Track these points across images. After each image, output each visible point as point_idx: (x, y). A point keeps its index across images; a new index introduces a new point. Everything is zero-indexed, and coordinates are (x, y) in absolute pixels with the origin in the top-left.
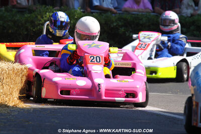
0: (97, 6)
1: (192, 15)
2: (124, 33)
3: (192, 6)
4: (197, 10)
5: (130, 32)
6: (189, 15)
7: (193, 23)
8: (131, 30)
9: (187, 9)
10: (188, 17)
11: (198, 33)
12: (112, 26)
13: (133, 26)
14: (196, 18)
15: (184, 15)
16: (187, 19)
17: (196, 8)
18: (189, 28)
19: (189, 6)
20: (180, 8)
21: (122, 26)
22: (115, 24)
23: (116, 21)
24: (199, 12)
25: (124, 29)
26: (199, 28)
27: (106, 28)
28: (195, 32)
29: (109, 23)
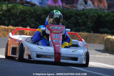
0: (29, 2)
1: (83, 10)
3: (83, 4)
4: (86, 7)
6: (82, 9)
7: (84, 14)
9: (81, 5)
10: (81, 10)
12: (38, 13)
14: (85, 11)
15: (79, 9)
16: (81, 12)
17: (86, 5)
18: (81, 17)
19: (81, 4)
21: (43, 14)
22: (39, 12)
23: (40, 11)
24: (87, 8)
25: (45, 16)
26: (87, 17)
27: (34, 15)
28: (85, 19)
29: (36, 12)
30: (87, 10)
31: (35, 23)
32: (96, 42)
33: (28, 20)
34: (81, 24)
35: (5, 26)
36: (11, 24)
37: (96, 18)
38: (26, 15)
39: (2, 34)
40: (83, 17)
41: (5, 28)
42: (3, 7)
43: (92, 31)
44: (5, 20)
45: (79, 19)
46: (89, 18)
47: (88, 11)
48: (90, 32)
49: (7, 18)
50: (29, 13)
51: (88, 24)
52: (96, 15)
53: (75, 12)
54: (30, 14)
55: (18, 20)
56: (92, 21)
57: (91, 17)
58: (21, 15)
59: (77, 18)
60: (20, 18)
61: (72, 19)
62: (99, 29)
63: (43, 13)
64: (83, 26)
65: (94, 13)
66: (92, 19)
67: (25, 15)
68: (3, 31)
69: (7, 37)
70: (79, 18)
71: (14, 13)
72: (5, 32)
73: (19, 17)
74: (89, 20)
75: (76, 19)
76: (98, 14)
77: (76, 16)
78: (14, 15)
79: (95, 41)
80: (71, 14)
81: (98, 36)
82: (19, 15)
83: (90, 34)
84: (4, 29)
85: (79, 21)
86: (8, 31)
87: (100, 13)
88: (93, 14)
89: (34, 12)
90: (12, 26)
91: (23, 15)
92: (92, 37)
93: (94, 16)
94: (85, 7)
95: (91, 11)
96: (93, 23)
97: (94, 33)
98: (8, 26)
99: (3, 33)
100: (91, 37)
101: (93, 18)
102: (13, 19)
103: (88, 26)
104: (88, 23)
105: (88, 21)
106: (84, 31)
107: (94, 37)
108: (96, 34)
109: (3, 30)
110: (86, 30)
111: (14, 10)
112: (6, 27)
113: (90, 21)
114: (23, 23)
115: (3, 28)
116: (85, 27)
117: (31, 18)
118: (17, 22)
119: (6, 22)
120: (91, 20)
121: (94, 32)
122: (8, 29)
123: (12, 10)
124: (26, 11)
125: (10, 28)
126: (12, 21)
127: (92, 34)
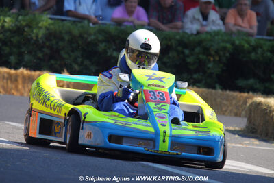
0: (70, 11)
1: (198, 33)
2: (105, 52)
3: (198, 20)
4: (206, 26)
5: (114, 50)
6: (195, 32)
7: (200, 43)
8: (114, 47)
9: (192, 22)
10: (192, 34)
11: (205, 57)
12: (89, 40)
13: (117, 42)
14: (203, 36)
15: (188, 31)
16: (191, 38)
17: (205, 23)
18: (193, 50)
19: (194, 19)
20: (182, 22)
21: (102, 42)
22: (93, 37)
23: (95, 34)
24: (208, 29)
25: (106, 46)
26: (206, 51)
27: (80, 42)
28: (201, 56)
29: (86, 36)
30: (208, 33)
31: (82, 62)
32: (228, 111)
33: (66, 56)
34: (192, 68)
35: (10, 68)
36: (24, 63)
37: (228, 54)
38: (61, 44)
39: (3, 87)
40: (197, 50)
41: (9, 73)
42: (4, 21)
43: (218, 86)
44: (10, 54)
45: (188, 56)
46: (213, 53)
47: (209, 37)
48: (214, 88)
49: (15, 50)
50: (67, 37)
51: (209, 68)
52: (228, 45)
53: (178, 37)
54: (70, 42)
55: (40, 55)
56: (220, 61)
57: (217, 52)
58: (47, 44)
59: (183, 53)
60: (45, 50)
61: (170, 55)
62: (236, 82)
63: (101, 38)
64: (196, 71)
65: (223, 41)
66: (220, 56)
67: (57, 43)
68: (5, 81)
69: (13, 94)
70: (187, 52)
71: (32, 38)
72: (9, 82)
73: (43, 47)
74: (212, 59)
75: (181, 56)
76: (233, 44)
77: (180, 48)
78: (32, 42)
79: (224, 109)
80: (169, 43)
81: (234, 98)
82: (43, 42)
83: (213, 91)
84: (6, 75)
85: (189, 60)
86: (16, 80)
87: (237, 42)
88: (222, 44)
89: (81, 36)
90: (27, 69)
91: (54, 42)
92: (219, 100)
93: (225, 48)
94: (202, 25)
95: (216, 38)
96: (221, 65)
97: (222, 89)
98: (16, 68)
99: (5, 85)
100: (215, 99)
101: (221, 53)
102: (30, 52)
103: (209, 71)
104: (210, 65)
105: (209, 61)
106: (198, 85)
107: (223, 99)
108: (228, 92)
109: (4, 78)
110: (204, 82)
111: (32, 31)
112: (13, 71)
113: (214, 60)
114: (53, 62)
115: (5, 72)
116: (201, 74)
117: (73, 51)
118: (39, 58)
119: (13, 59)
120: (217, 58)
121: (224, 88)
122: (17, 76)
123: (26, 29)
124: (60, 32)
125: (22, 73)
126: (27, 57)
127: (219, 91)
